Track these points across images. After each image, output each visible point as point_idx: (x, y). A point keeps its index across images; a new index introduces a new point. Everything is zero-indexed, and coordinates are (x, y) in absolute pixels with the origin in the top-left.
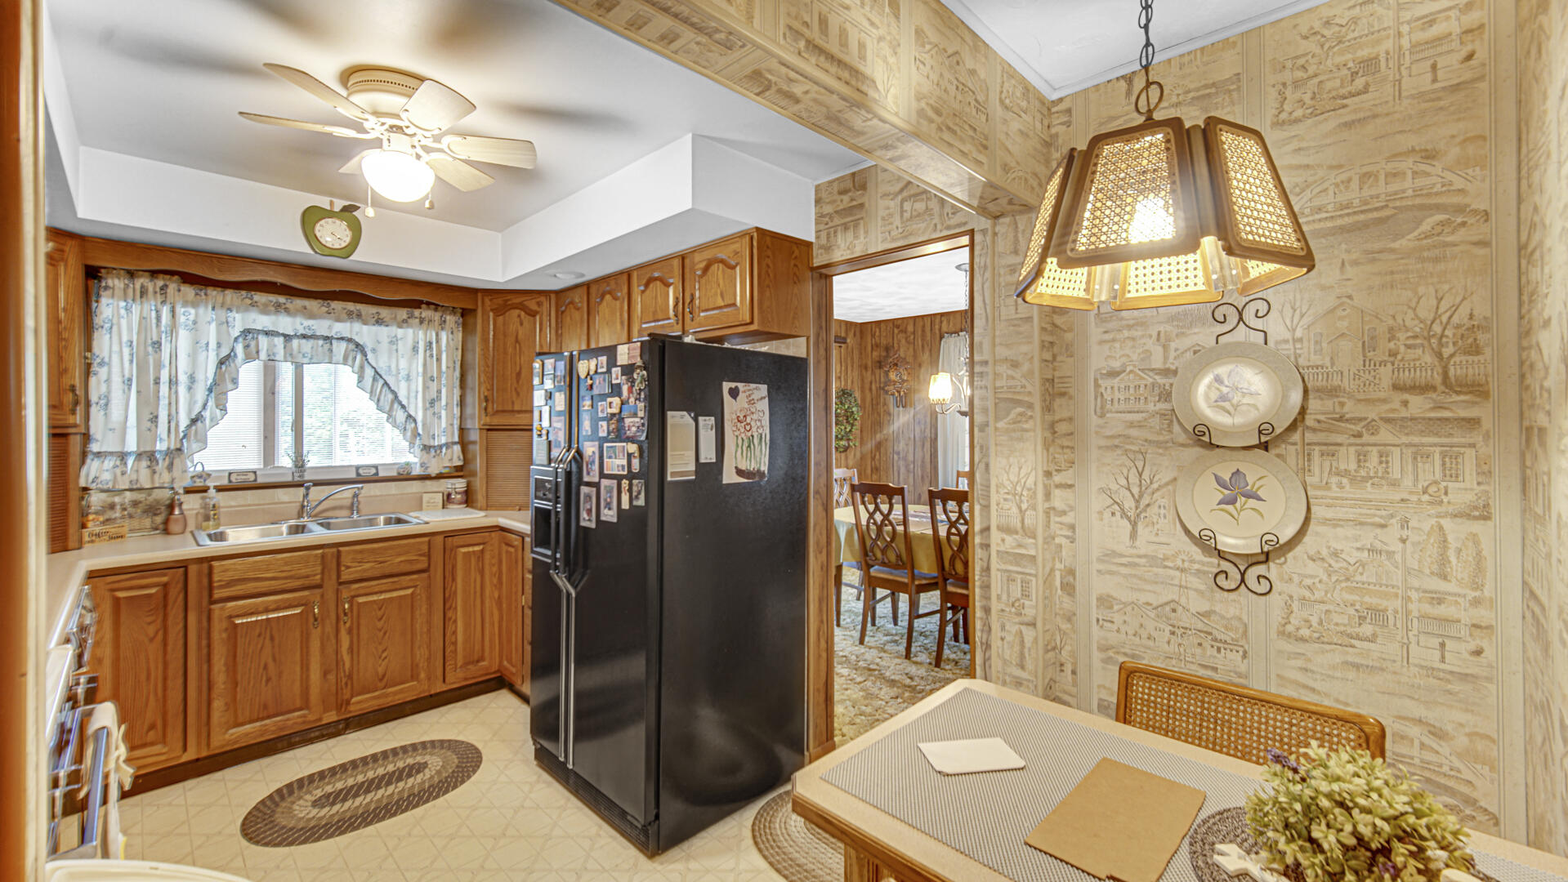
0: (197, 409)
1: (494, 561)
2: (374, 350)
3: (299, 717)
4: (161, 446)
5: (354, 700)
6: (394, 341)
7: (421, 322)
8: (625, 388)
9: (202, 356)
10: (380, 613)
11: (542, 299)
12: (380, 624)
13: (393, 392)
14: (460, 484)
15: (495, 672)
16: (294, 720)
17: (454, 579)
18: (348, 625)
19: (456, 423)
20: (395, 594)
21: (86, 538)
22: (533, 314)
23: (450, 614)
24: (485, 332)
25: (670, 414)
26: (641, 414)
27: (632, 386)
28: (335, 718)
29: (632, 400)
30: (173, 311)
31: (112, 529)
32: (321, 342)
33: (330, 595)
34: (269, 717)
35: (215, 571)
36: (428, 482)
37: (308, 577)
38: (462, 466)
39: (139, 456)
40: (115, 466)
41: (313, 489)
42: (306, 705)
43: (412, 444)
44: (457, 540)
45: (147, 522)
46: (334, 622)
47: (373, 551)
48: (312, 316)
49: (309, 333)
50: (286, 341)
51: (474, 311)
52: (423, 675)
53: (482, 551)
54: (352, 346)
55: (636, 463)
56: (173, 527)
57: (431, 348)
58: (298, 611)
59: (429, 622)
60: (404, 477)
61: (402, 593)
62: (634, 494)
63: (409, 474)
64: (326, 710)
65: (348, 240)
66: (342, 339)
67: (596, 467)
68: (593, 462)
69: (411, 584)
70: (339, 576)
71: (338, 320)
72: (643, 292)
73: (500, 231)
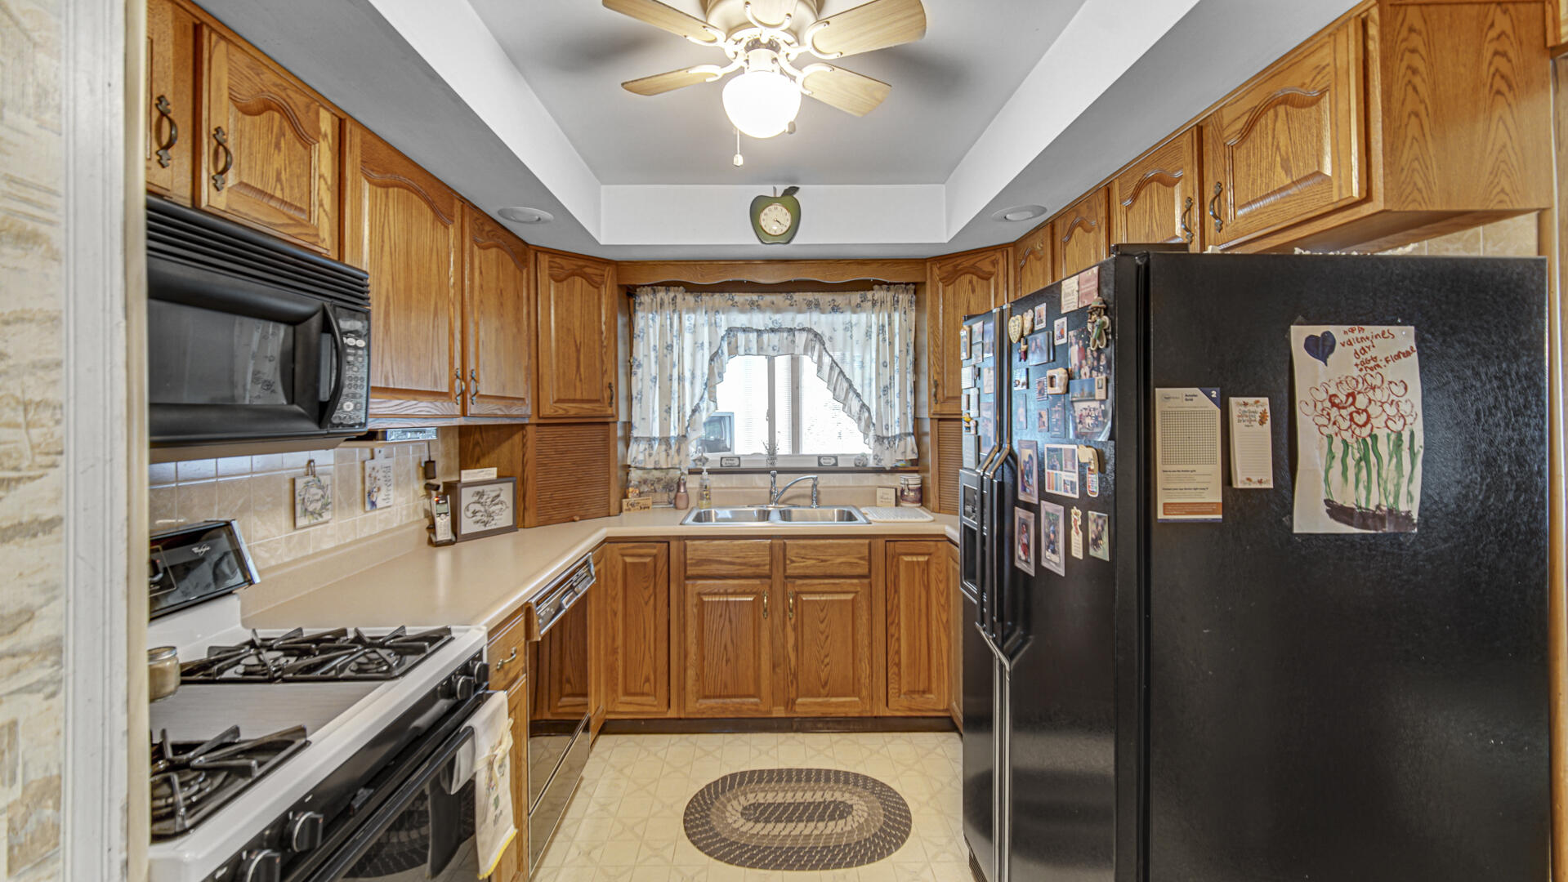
0: (696, 401)
1: (941, 577)
2: (831, 339)
3: (752, 703)
4: (673, 433)
5: (800, 700)
6: (849, 327)
7: (874, 305)
8: (1074, 351)
9: (699, 356)
10: (822, 615)
11: (998, 255)
12: (822, 627)
13: (848, 380)
14: (913, 480)
15: (943, 711)
16: (748, 706)
17: (896, 591)
18: (793, 621)
19: (910, 412)
20: (836, 597)
21: (625, 507)
22: (986, 277)
23: (892, 630)
24: (934, 307)
25: (1159, 392)
26: (1100, 394)
27: (1086, 346)
28: (783, 715)
29: (1086, 370)
30: (680, 318)
31: (642, 501)
32: (785, 334)
33: (778, 587)
34: (728, 697)
35: (688, 549)
36: (884, 476)
37: (758, 566)
38: (917, 460)
39: (661, 440)
40: (645, 449)
41: (778, 476)
42: (757, 695)
43: (866, 435)
44: (900, 547)
45: (665, 497)
46: (782, 615)
47: (815, 548)
48: (778, 311)
49: (777, 326)
50: (758, 336)
51: (924, 283)
52: (864, 693)
53: (927, 563)
54: (811, 336)
55: (1093, 481)
56: (681, 504)
57: (884, 331)
58: (751, 599)
59: (871, 635)
60: (860, 469)
61: (843, 597)
62: (1091, 536)
63: (864, 466)
64: (775, 704)
65: (788, 224)
66: (803, 329)
67: (1034, 480)
68: (1031, 472)
69: (852, 589)
70: (785, 570)
71: (800, 311)
72: (1129, 208)
73: (943, 183)
